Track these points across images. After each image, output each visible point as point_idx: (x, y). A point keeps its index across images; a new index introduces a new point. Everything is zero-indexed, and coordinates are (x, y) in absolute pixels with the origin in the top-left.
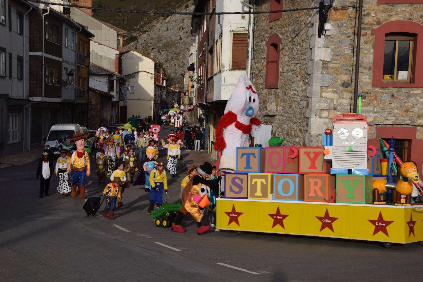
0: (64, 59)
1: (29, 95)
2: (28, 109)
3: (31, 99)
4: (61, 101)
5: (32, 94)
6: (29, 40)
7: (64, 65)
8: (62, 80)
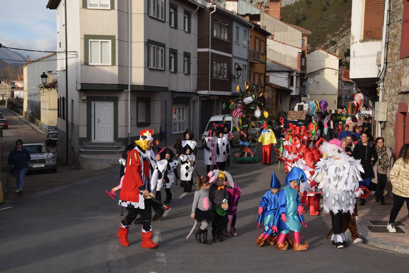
0: (233, 55)
1: (197, 89)
2: (196, 102)
3: (199, 92)
4: (231, 94)
5: (200, 88)
6: (197, 38)
7: (234, 61)
8: (232, 75)
